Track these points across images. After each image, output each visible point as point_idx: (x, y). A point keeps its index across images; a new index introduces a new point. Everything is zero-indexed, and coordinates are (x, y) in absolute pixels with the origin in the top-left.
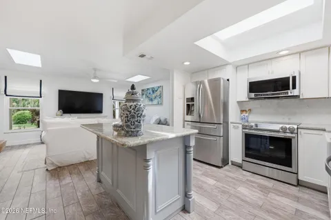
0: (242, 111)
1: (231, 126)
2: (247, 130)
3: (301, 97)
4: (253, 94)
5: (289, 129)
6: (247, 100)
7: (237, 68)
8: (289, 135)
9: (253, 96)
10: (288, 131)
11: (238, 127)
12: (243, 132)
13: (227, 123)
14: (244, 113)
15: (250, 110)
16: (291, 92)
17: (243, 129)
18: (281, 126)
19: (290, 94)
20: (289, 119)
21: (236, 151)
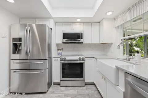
0: (58, 50)
1: (53, 60)
2: (63, 62)
3: (84, 43)
4: (65, 40)
5: (82, 58)
6: (62, 43)
7: (56, 23)
8: (82, 62)
9: (65, 41)
10: (81, 60)
11: (57, 60)
12: (60, 62)
13: (51, 58)
14: (59, 51)
15: (62, 49)
16: (81, 40)
17: (60, 61)
18: (79, 57)
19: (80, 41)
20: (78, 53)
21: (57, 76)
